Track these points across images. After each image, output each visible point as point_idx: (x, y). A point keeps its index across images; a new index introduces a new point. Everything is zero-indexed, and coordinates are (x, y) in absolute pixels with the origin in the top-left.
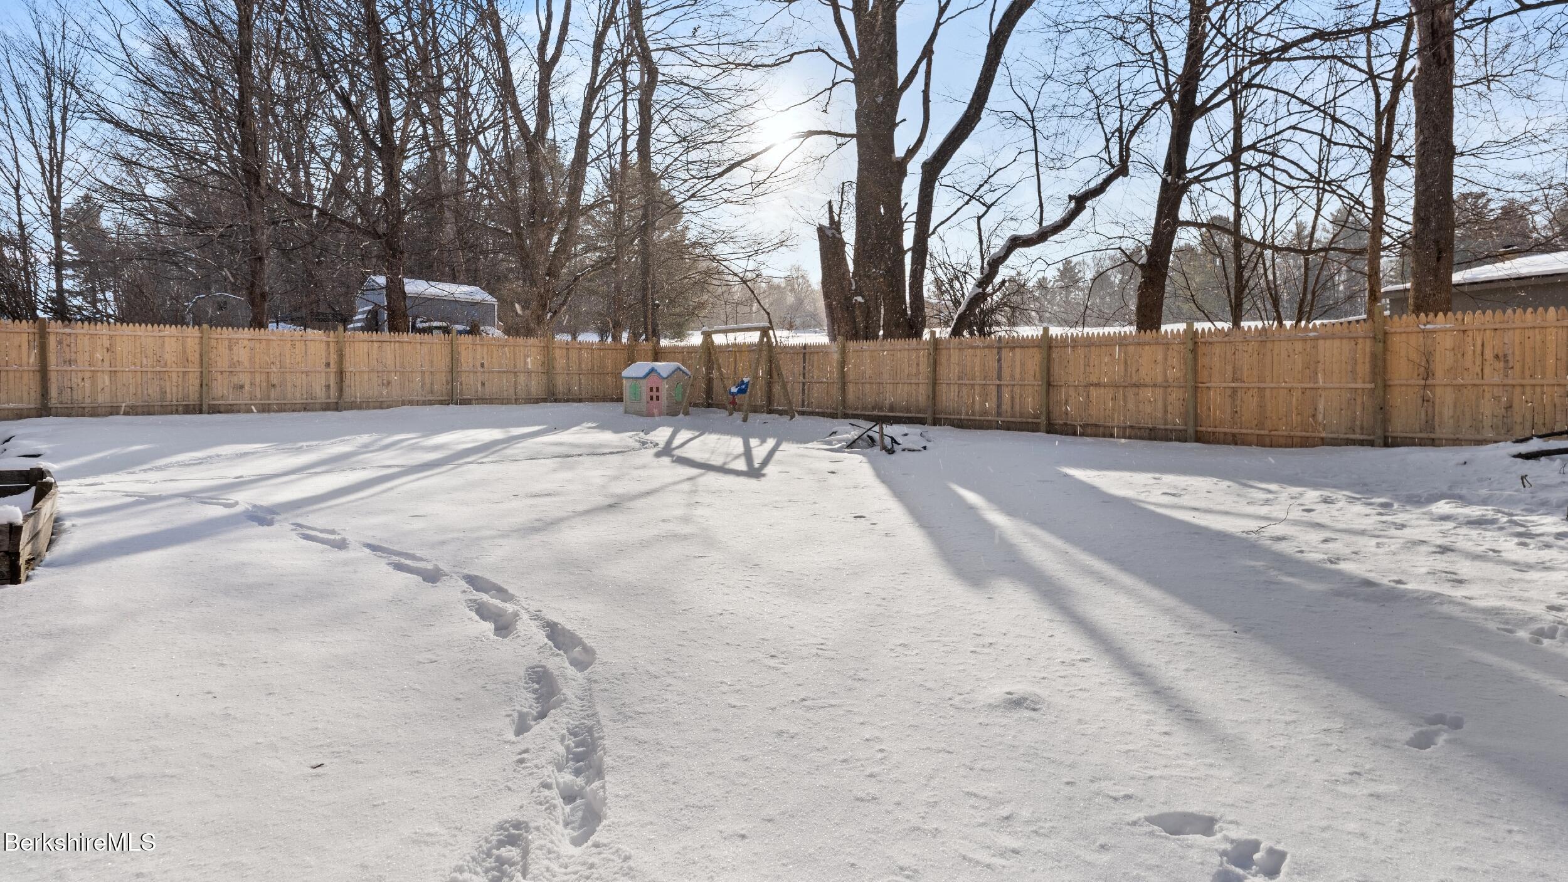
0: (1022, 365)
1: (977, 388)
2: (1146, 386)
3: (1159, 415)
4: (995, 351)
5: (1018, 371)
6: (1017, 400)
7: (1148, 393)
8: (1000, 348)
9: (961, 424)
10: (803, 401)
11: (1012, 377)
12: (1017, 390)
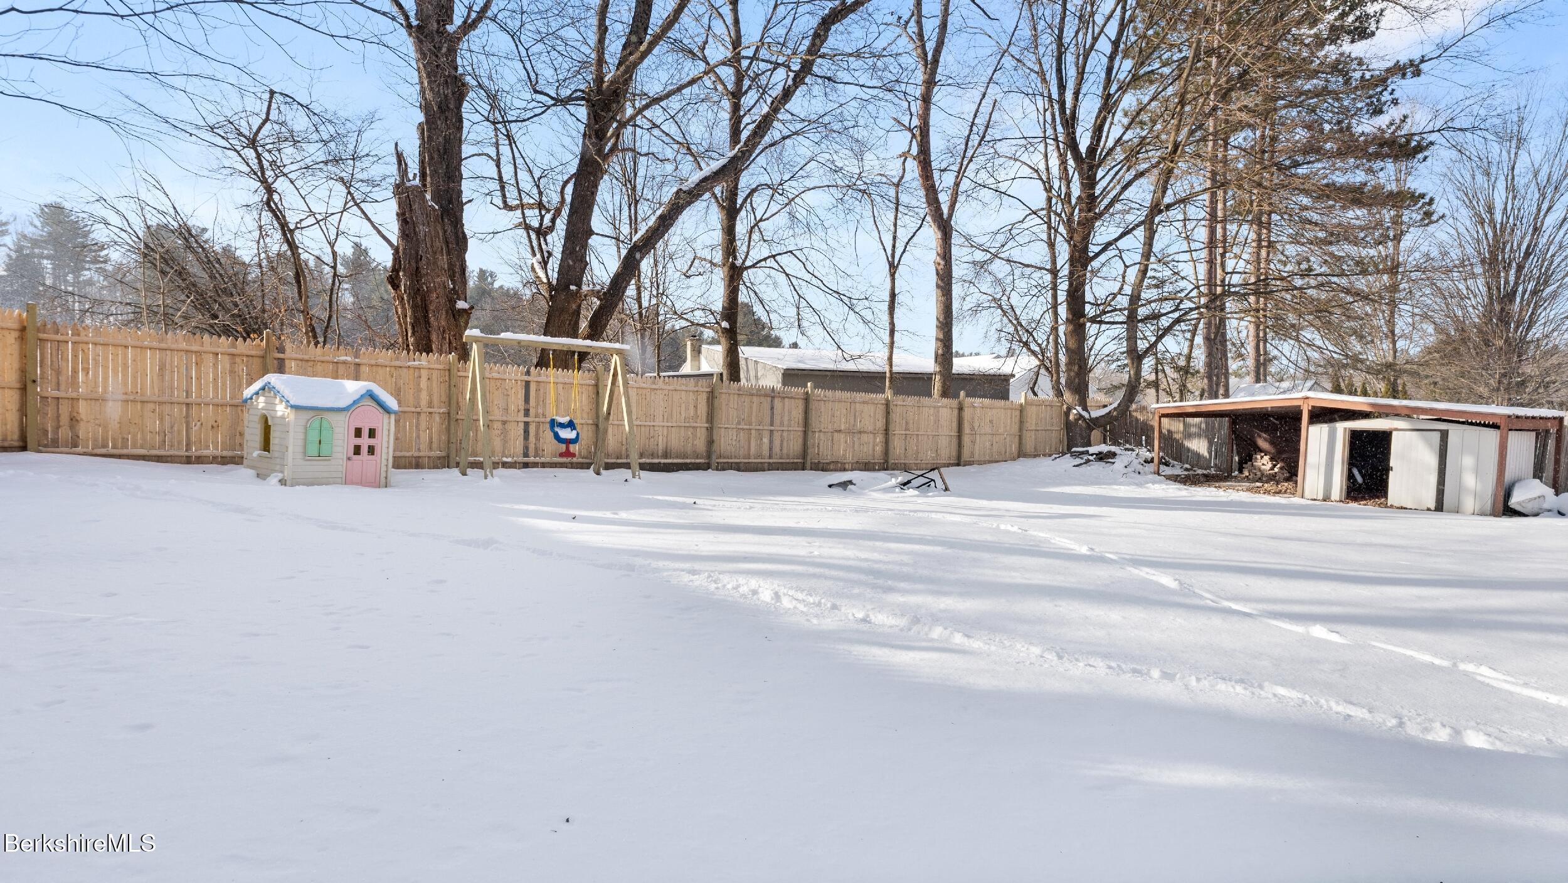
0: (790, 412)
1: (753, 432)
2: (865, 432)
3: (871, 452)
4: (769, 399)
5: (786, 418)
6: (785, 444)
7: (865, 437)
8: (773, 397)
9: (738, 467)
10: (526, 448)
11: (782, 424)
12: (785, 434)
